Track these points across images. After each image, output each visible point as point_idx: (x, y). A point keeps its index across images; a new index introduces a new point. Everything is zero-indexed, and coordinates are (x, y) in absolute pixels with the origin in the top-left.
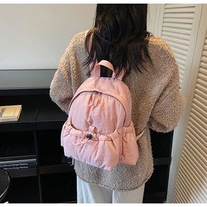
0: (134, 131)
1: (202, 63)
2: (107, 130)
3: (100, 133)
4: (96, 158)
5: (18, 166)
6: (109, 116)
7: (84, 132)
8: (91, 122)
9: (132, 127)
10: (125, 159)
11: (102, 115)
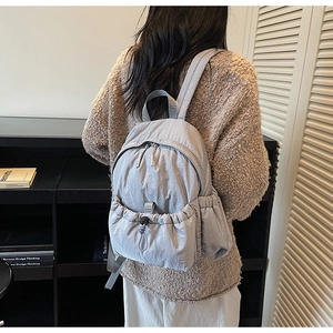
1: (309, 122)
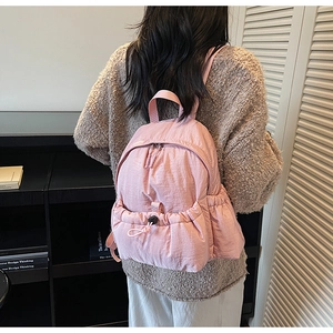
0: (228, 201)
2: (181, 205)
3: (171, 212)
4: (170, 255)
5: (16, 265)
6: (180, 181)
7: (144, 214)
8: (154, 196)
9: (223, 195)
10: (219, 250)
11: (169, 181)
